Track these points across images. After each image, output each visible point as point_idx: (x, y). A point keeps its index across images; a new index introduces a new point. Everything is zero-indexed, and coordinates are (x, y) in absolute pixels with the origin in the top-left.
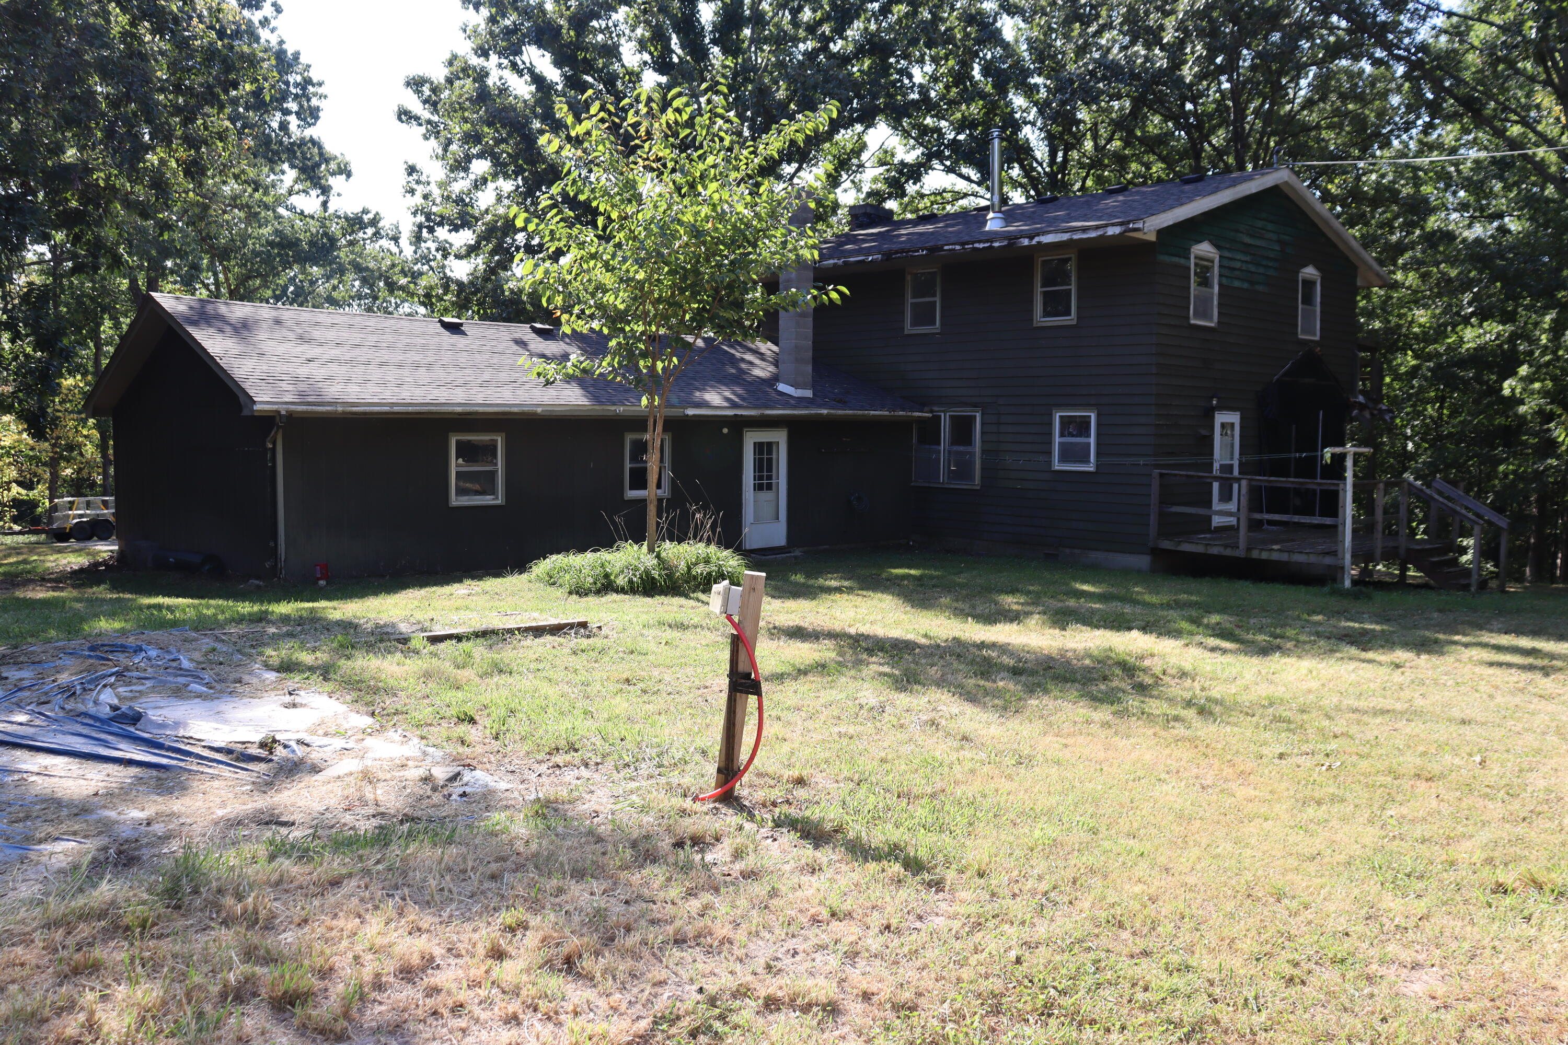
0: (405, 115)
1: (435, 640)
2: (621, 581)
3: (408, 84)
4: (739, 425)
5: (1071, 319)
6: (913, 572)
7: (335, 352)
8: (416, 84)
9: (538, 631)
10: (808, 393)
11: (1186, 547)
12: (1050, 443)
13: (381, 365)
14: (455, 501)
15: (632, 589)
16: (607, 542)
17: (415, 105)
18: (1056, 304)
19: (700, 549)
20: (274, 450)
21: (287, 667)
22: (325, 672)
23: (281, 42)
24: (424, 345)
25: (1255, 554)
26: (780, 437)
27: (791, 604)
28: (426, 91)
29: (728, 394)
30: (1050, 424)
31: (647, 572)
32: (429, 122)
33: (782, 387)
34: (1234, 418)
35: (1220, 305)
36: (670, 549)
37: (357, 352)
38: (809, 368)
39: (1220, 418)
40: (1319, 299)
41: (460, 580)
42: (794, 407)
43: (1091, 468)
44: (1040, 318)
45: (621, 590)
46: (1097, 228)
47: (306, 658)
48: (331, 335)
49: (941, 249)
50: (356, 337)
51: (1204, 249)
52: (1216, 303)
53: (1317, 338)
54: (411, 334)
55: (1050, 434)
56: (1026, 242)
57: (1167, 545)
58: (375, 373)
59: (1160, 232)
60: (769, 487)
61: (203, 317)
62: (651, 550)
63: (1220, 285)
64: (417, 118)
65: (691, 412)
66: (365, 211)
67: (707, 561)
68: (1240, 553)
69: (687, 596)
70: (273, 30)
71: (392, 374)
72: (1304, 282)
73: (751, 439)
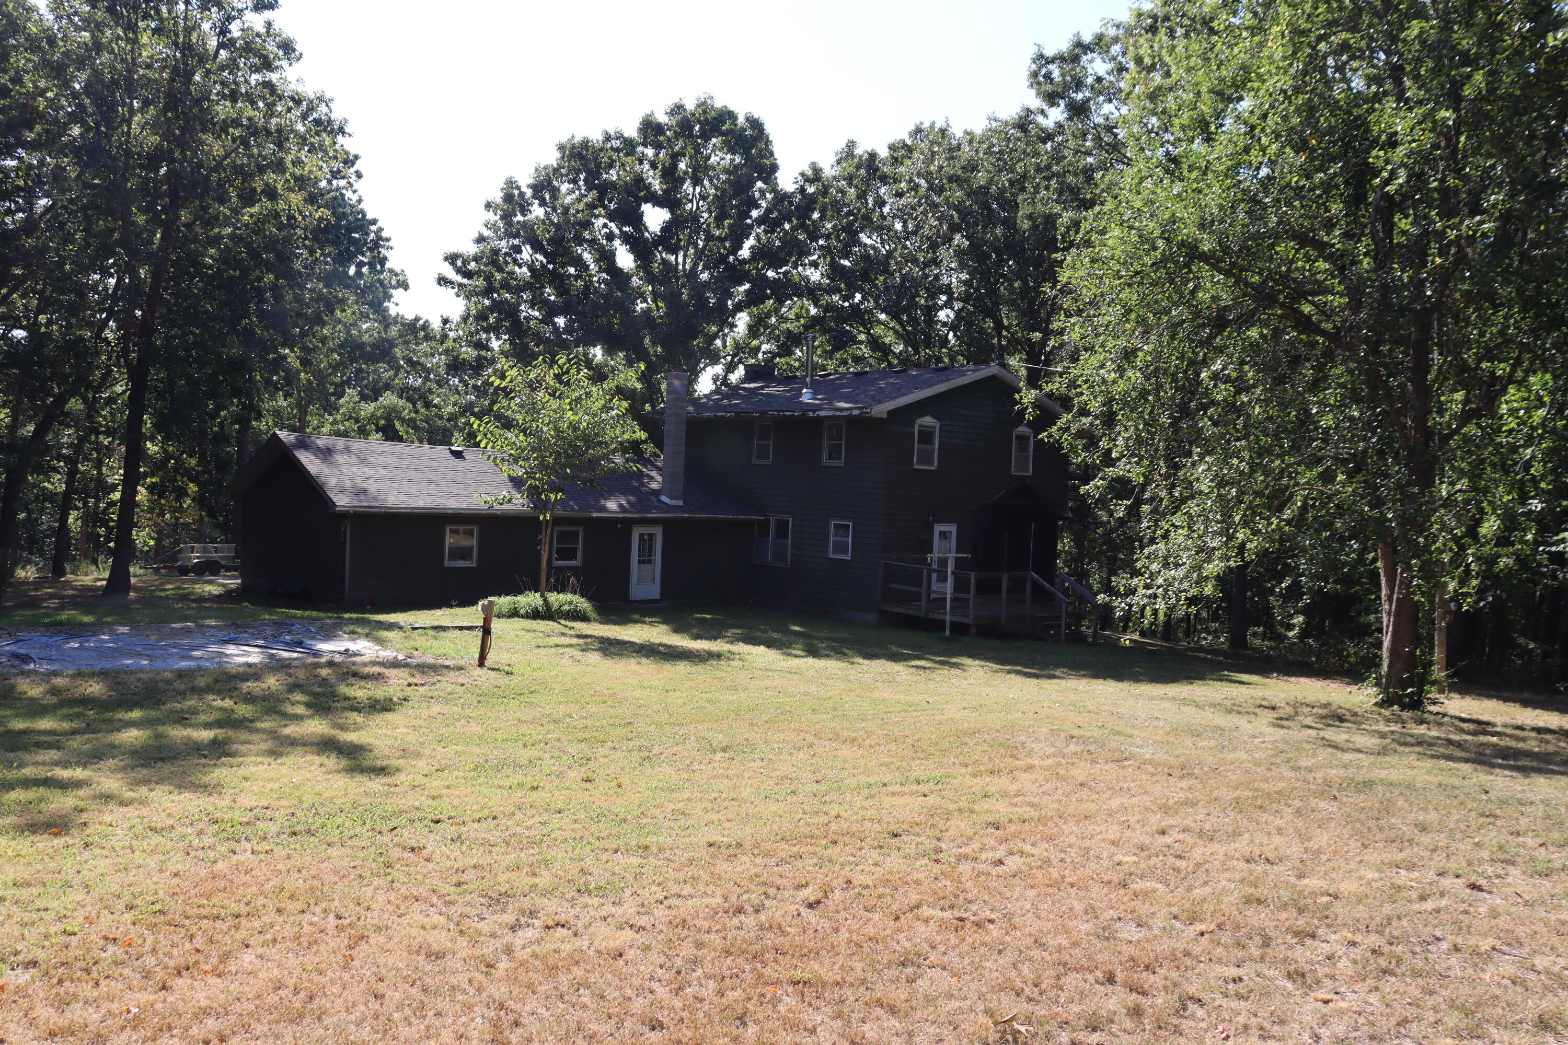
0: (443, 281)
1: (414, 629)
2: (522, 611)
3: (446, 259)
4: (628, 524)
5: (841, 463)
6: (708, 616)
7: (382, 472)
8: (452, 258)
9: (461, 628)
10: (680, 503)
11: (897, 610)
12: (828, 540)
13: (410, 481)
14: (448, 563)
15: (527, 616)
16: (519, 591)
17: (451, 273)
18: (834, 452)
19: (569, 597)
20: (345, 532)
21: (353, 632)
22: (367, 635)
23: (360, 201)
24: (437, 467)
25: (931, 615)
26: (658, 531)
27: (607, 627)
28: (459, 263)
29: (624, 502)
30: (828, 528)
31: (536, 608)
32: (460, 285)
33: (664, 498)
34: (952, 528)
35: (939, 456)
36: (553, 597)
37: (395, 472)
38: (681, 486)
39: (938, 528)
40: (1031, 448)
41: (440, 608)
42: (667, 512)
43: (848, 557)
44: (825, 461)
45: (522, 617)
46: (848, 409)
47: (359, 630)
48: (381, 460)
49: (766, 413)
50: (394, 461)
51: (928, 420)
52: (936, 454)
53: (1030, 473)
54: (430, 459)
55: (828, 535)
56: (811, 414)
57: (887, 608)
58: (405, 487)
59: (890, 412)
60: (650, 562)
61: (303, 444)
62: (542, 596)
63: (940, 443)
64: (451, 283)
65: (594, 515)
66: (417, 319)
67: (571, 603)
68: (922, 614)
69: (554, 620)
70: (354, 192)
71: (415, 487)
72: (1018, 437)
73: (636, 532)
